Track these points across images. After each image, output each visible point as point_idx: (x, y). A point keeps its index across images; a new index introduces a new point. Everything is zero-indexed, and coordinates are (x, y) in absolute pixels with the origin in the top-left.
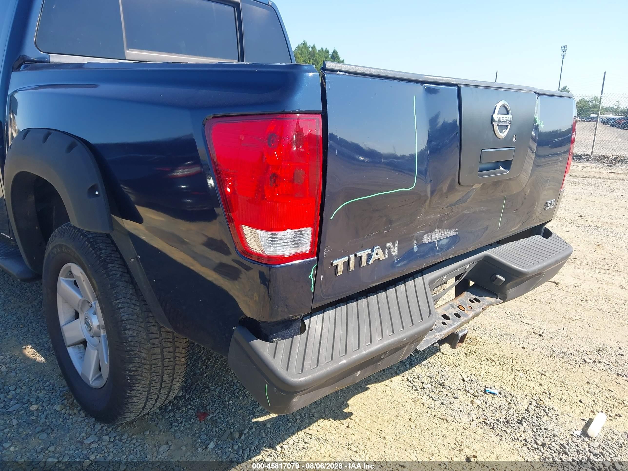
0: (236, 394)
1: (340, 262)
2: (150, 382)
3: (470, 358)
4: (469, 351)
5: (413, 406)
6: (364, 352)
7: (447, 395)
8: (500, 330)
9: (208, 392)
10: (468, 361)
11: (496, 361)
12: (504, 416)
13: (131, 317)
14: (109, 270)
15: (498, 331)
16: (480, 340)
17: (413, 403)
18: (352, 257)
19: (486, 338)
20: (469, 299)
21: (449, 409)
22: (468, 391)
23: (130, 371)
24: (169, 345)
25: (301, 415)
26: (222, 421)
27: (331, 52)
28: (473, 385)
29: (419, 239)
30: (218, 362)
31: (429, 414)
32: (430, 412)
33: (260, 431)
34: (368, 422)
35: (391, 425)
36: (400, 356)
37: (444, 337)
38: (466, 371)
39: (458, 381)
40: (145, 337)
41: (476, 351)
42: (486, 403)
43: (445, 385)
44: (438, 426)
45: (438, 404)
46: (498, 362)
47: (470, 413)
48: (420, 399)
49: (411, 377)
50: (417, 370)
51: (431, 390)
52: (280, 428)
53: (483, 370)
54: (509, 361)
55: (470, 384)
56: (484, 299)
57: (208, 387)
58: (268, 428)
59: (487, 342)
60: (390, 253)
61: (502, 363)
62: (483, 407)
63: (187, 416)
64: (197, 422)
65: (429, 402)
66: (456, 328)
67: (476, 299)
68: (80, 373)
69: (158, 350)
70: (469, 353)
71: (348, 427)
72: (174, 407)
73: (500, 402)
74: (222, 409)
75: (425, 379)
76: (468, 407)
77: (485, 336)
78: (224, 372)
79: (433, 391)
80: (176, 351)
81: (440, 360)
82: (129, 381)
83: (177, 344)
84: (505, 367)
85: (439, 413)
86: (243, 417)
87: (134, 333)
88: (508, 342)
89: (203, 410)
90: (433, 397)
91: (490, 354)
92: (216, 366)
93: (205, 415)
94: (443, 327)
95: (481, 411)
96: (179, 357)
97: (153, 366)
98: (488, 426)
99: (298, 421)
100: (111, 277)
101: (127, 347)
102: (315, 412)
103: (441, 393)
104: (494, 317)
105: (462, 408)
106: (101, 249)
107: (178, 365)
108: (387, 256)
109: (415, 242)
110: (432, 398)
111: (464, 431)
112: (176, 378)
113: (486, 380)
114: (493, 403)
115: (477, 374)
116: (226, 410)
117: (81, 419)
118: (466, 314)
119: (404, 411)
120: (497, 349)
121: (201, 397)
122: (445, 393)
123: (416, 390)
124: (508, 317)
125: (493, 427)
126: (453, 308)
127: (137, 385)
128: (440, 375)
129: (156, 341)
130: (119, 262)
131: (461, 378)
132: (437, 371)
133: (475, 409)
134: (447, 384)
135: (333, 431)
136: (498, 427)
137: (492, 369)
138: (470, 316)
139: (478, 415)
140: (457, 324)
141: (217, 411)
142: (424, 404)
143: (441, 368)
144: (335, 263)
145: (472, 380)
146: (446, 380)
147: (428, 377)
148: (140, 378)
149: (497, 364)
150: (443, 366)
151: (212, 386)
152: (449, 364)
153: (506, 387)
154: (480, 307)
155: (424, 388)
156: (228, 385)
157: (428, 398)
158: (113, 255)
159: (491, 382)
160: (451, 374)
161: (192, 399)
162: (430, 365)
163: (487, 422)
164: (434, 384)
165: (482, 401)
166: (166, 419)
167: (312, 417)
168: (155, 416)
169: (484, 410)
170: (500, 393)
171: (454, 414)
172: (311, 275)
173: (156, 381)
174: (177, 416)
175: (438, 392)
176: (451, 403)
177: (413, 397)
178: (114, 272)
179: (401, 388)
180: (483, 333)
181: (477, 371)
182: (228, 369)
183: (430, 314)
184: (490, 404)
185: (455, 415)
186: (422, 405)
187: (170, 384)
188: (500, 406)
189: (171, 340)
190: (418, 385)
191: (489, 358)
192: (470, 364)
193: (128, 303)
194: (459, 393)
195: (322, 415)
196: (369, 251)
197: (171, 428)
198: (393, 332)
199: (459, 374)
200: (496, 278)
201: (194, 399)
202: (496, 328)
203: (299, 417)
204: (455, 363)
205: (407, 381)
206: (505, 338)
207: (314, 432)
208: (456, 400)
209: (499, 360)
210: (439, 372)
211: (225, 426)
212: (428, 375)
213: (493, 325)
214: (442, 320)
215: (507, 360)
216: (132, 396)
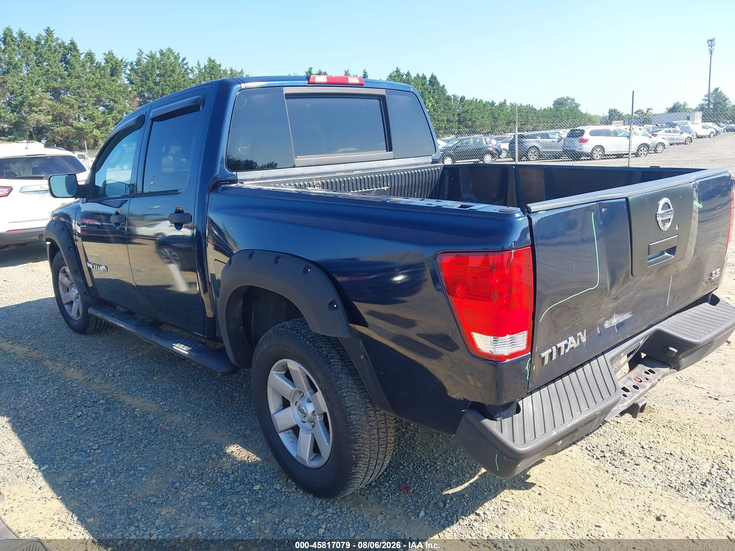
0: (429, 470)
1: (545, 354)
2: (370, 459)
3: (646, 426)
4: (644, 419)
5: (597, 473)
6: (569, 425)
7: (628, 462)
8: (673, 396)
9: (403, 468)
10: (644, 428)
11: (673, 427)
12: (688, 480)
13: (354, 404)
14: (332, 364)
15: (671, 398)
16: (654, 407)
17: (596, 471)
18: (554, 348)
19: (659, 405)
20: (644, 371)
21: (633, 475)
22: (649, 458)
23: (355, 450)
24: (383, 426)
25: (493, 486)
26: (424, 493)
27: (428, 77)
28: (653, 452)
29: (602, 326)
30: (402, 441)
31: (614, 481)
32: (614, 478)
33: (460, 501)
34: (558, 489)
35: (580, 491)
36: (592, 426)
37: (626, 408)
38: (643, 438)
39: (637, 448)
40: (365, 420)
41: (651, 419)
42: (669, 468)
43: (625, 452)
44: (625, 491)
45: (622, 471)
46: (675, 429)
47: (654, 478)
48: (603, 467)
49: (590, 447)
50: (593, 439)
51: (612, 459)
52: (478, 497)
53: (661, 437)
54: (686, 427)
55: (650, 452)
56: (659, 370)
57: (401, 464)
58: (467, 497)
59: (661, 409)
60: (580, 340)
61: (679, 429)
62: (667, 472)
63: (391, 490)
64: (401, 495)
65: (612, 469)
66: (636, 399)
67: (650, 371)
68: (294, 455)
69: (375, 431)
70: (644, 420)
71: (540, 494)
72: (376, 483)
73: (682, 466)
74: (420, 483)
75: (604, 448)
76: (652, 473)
77: (658, 403)
78: (411, 450)
79: (614, 459)
80: (388, 431)
81: (616, 428)
82: (354, 459)
83: (389, 425)
84: (683, 433)
85: (624, 479)
86: (441, 489)
87: (357, 417)
88: (683, 408)
89: (404, 485)
90: (616, 465)
91: (666, 421)
92: (402, 444)
93: (407, 488)
94: (624, 399)
95: (664, 476)
96: (390, 436)
97: (372, 445)
98: (673, 489)
99: (493, 491)
100: (334, 371)
101: (352, 429)
102: (505, 483)
103: (622, 460)
104: (665, 383)
105: (646, 473)
106: (321, 347)
107: (389, 443)
108: (578, 343)
109: (598, 329)
110: (614, 465)
111: (651, 494)
112: (387, 456)
113: (665, 446)
114: (676, 468)
115: (656, 441)
116: (424, 483)
117: (301, 496)
118: (644, 385)
119: (589, 479)
120: (673, 415)
121: (398, 473)
122: (627, 460)
123: (597, 459)
124: (680, 382)
125: (678, 490)
126: (630, 381)
127: (360, 462)
128: (618, 444)
129: (373, 424)
130: (338, 357)
131: (639, 445)
132: (615, 439)
133: (659, 474)
134: (627, 452)
135: (527, 498)
136: (683, 489)
137: (670, 436)
138: (648, 387)
139: (662, 479)
140: (637, 396)
141: (417, 485)
142: (607, 472)
143: (618, 437)
144: (543, 355)
145: (651, 447)
146: (625, 448)
147: (607, 445)
148: (362, 456)
149: (674, 430)
150: (619, 435)
151: (404, 462)
152: (626, 432)
153: (687, 452)
154: (656, 378)
155: (604, 457)
156: (419, 461)
157: (610, 465)
158: (332, 352)
159: (671, 448)
160: (628, 442)
161: (390, 475)
162: (606, 434)
163: (671, 485)
164: (613, 452)
165: (664, 467)
166: (373, 494)
167: (504, 487)
168: (362, 491)
169: (668, 475)
170: (681, 459)
171: (638, 480)
172: (527, 367)
173: (374, 459)
174: (383, 490)
175: (619, 460)
176: (634, 469)
177: (596, 465)
178: (336, 366)
179: (582, 457)
180: (656, 400)
181: (655, 439)
182: (413, 447)
183: (616, 389)
184: (673, 469)
185: (640, 480)
186: (606, 473)
187: (383, 461)
188: (683, 471)
189: (383, 422)
190: (598, 454)
191: (665, 425)
192: (647, 432)
193: (350, 392)
194: (640, 460)
195: (513, 485)
196: (565, 342)
197: (381, 501)
198: (589, 407)
199: (637, 441)
200: (669, 350)
201: (392, 475)
202: (668, 394)
203: (492, 487)
204: (631, 431)
205: (586, 451)
206: (680, 403)
207: (510, 499)
208: (638, 466)
209: (676, 426)
210: (616, 441)
211: (428, 498)
212: (606, 444)
213: (665, 391)
214: (624, 392)
215: (685, 426)
216: (356, 473)
